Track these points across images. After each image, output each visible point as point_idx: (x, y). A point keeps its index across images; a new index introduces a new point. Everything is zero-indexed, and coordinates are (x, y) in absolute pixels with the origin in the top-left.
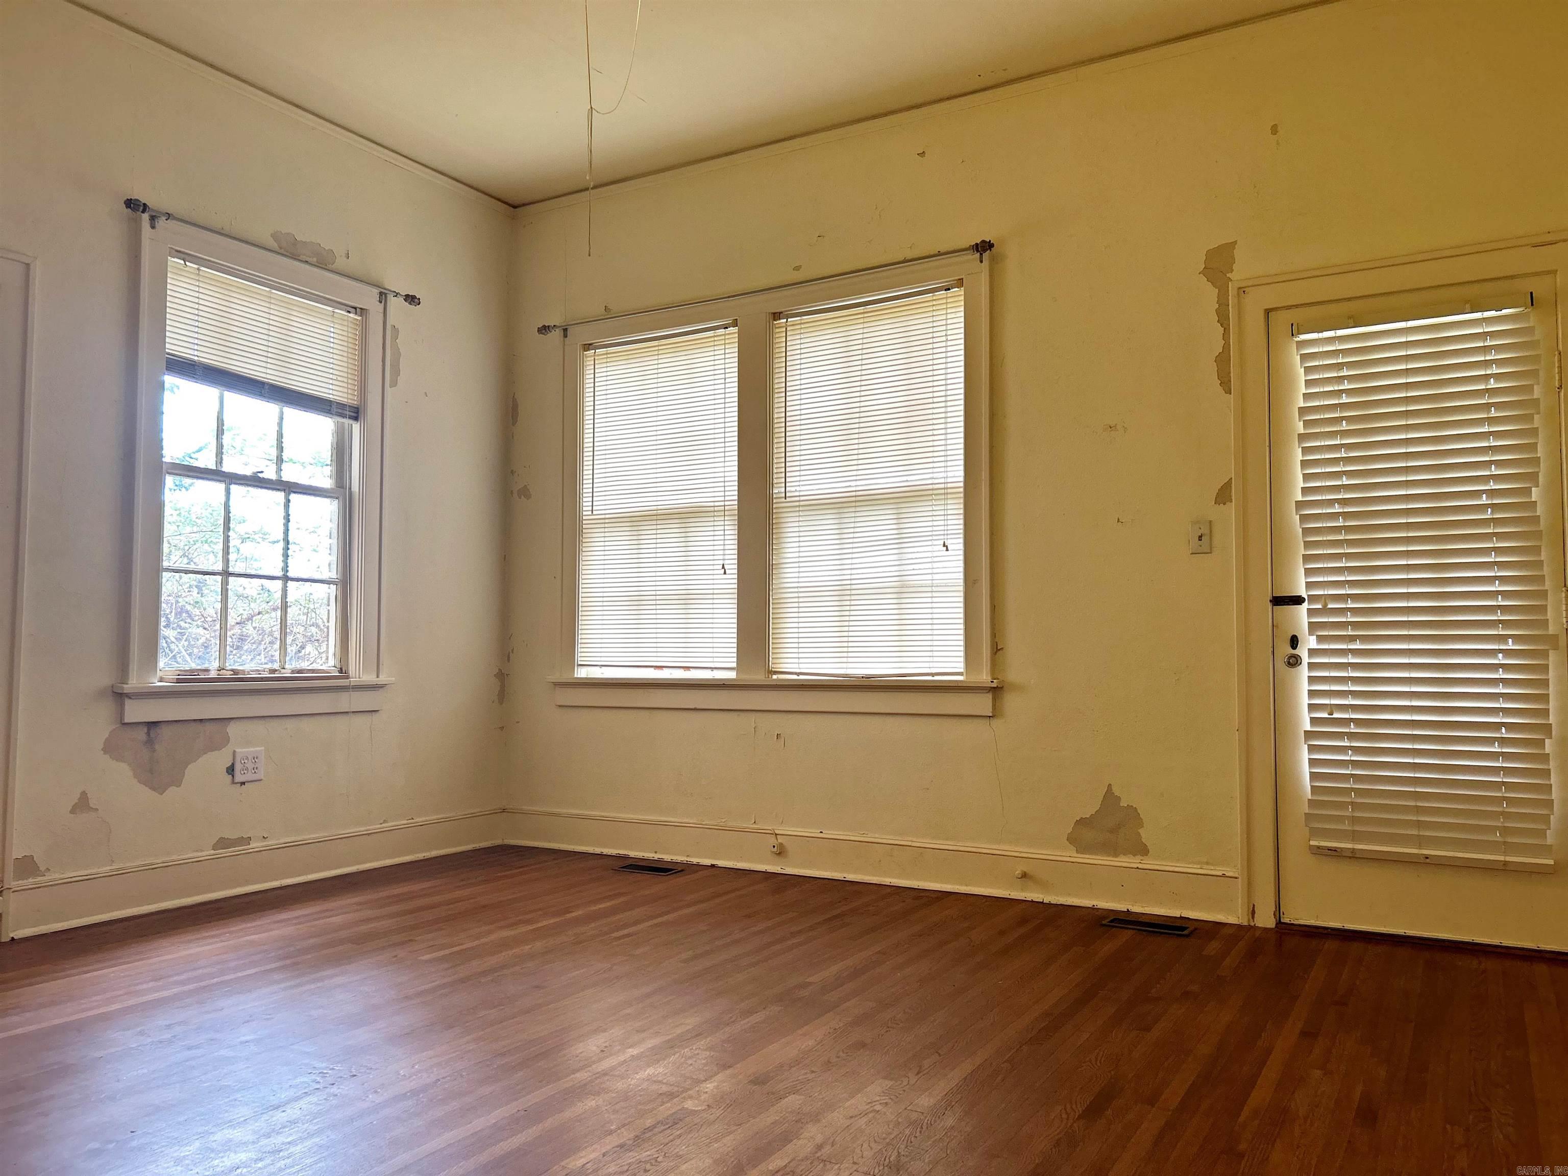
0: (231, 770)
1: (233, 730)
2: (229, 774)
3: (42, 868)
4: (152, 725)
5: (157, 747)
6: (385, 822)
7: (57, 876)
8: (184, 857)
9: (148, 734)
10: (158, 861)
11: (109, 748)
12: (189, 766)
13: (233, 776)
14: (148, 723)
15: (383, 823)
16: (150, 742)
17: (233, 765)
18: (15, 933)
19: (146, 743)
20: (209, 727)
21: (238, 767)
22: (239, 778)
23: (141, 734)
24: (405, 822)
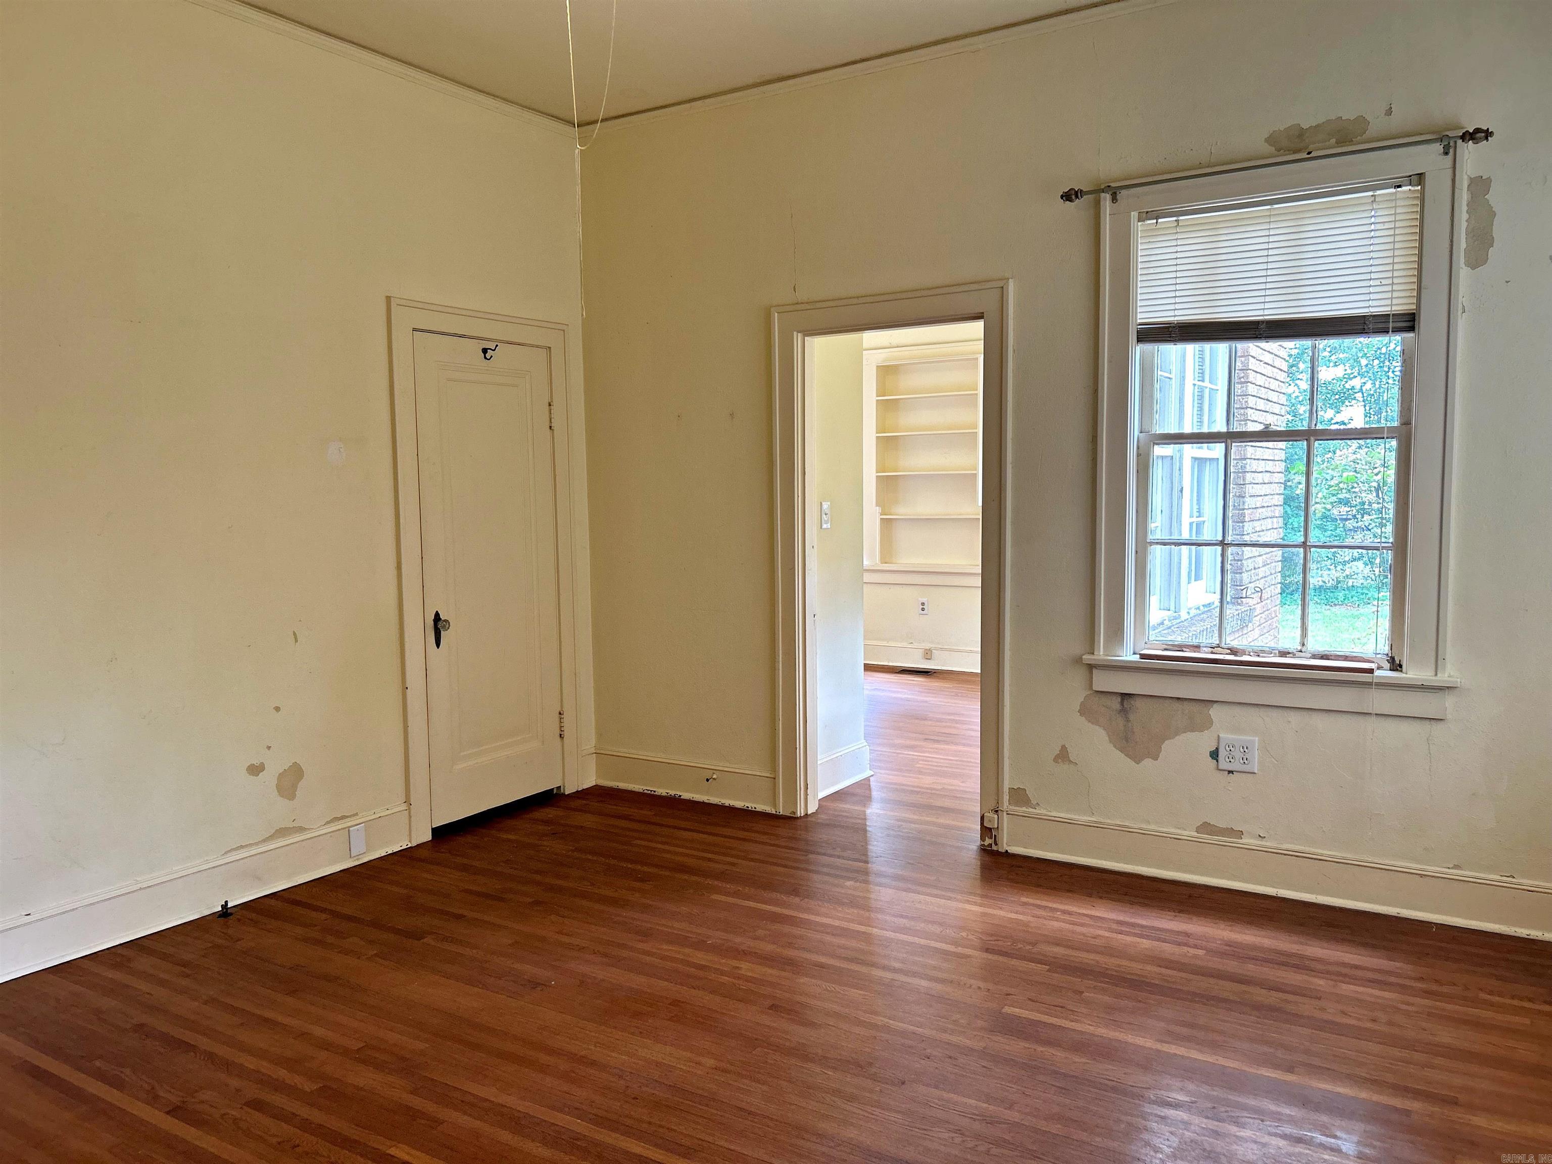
0: (1215, 755)
1: (1215, 712)
2: (1213, 758)
3: (1034, 802)
4: (1125, 696)
5: (1132, 717)
6: (1456, 867)
7: (1044, 812)
8: (1161, 829)
9: (1122, 703)
10: (1135, 826)
11: (1084, 711)
12: (1166, 742)
13: (1217, 761)
14: (1122, 694)
15: (1452, 868)
16: (1124, 711)
17: (1217, 749)
18: (1010, 848)
19: (1120, 711)
20: (1187, 707)
21: (1222, 754)
22: (1223, 765)
23: (1115, 703)
24: (1498, 878)
